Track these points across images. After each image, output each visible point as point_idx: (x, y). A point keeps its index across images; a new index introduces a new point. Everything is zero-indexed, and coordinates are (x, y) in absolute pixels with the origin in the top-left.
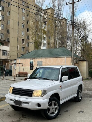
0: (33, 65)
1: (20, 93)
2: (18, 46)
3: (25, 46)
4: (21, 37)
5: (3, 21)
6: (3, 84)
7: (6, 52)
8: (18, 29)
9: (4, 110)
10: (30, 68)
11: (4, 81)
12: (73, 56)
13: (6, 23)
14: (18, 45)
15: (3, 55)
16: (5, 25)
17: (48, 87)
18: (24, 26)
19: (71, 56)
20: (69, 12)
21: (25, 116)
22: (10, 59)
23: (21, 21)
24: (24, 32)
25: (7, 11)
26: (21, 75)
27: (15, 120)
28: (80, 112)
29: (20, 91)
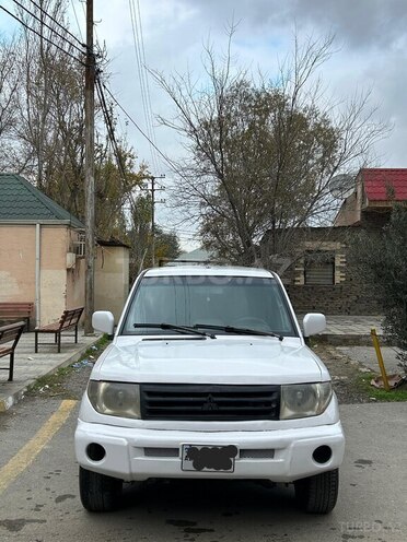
19: (67, 221)
29: (204, 399)
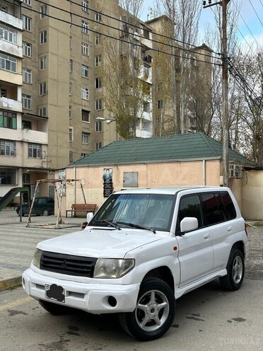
0: (111, 183)
1: (62, 266)
2: (71, 130)
3: (92, 130)
4: (80, 103)
5: (28, 60)
6: (27, 239)
7: (38, 148)
8: (72, 81)
9: (21, 312)
10: (104, 194)
11: (30, 231)
12: (224, 158)
13: (37, 65)
14: (72, 128)
15: (30, 155)
16: (34, 69)
17: (139, 250)
18: (86, 71)
19: (219, 157)
20: (214, 28)
21: (77, 329)
22: (50, 166)
23: (79, 59)
24: (87, 90)
25: (39, 29)
26: (78, 213)
27: (49, 342)
28: (234, 319)
29: (62, 262)
